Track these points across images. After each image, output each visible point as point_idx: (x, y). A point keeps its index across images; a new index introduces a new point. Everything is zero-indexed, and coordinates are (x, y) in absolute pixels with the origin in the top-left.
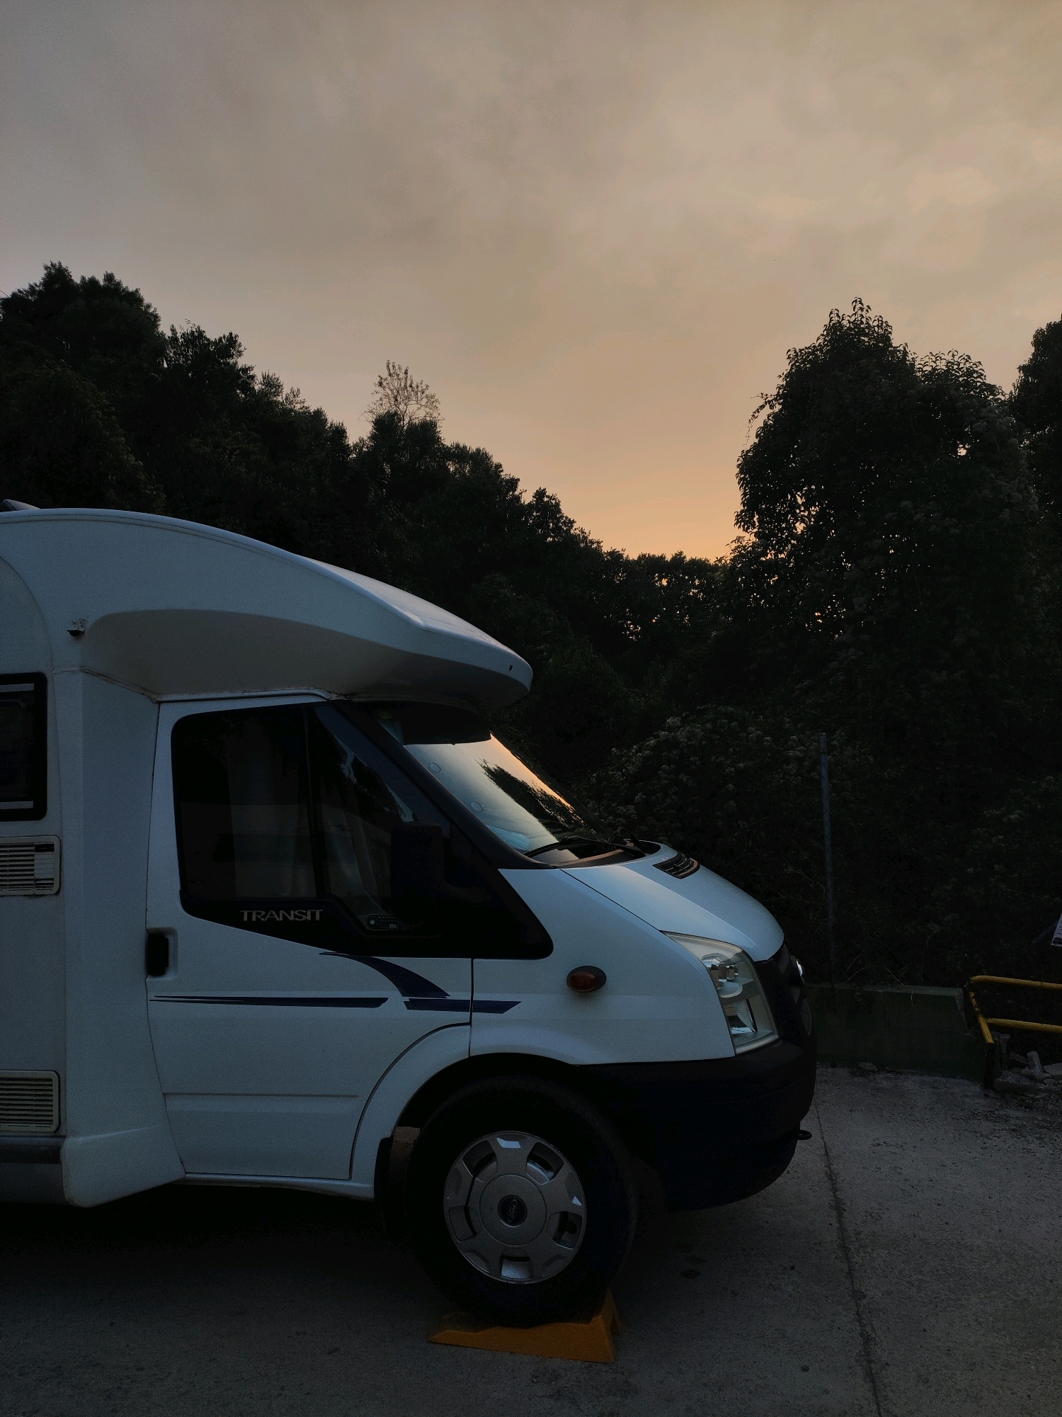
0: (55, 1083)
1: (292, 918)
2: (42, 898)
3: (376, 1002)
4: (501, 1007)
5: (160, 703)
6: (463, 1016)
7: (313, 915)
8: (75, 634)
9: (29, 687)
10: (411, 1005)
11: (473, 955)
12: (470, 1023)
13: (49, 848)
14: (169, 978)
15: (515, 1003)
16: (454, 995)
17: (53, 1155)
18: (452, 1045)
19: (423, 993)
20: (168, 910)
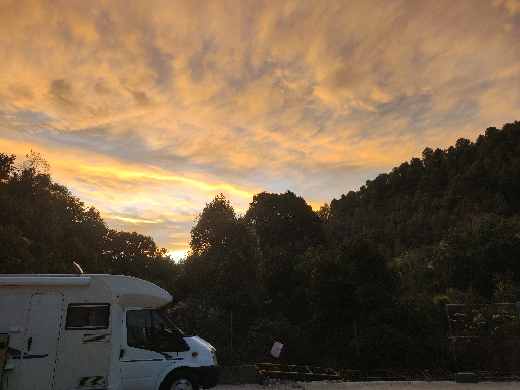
0: (106, 377)
1: (148, 346)
2: (106, 343)
3: (162, 360)
4: (182, 359)
5: (124, 308)
6: (176, 361)
7: (152, 345)
8: (118, 297)
9: (107, 306)
10: (167, 360)
11: (177, 351)
12: (177, 362)
13: (109, 334)
14: (123, 358)
15: (184, 358)
16: (174, 358)
18: (174, 366)
19: (169, 358)
20: (125, 345)
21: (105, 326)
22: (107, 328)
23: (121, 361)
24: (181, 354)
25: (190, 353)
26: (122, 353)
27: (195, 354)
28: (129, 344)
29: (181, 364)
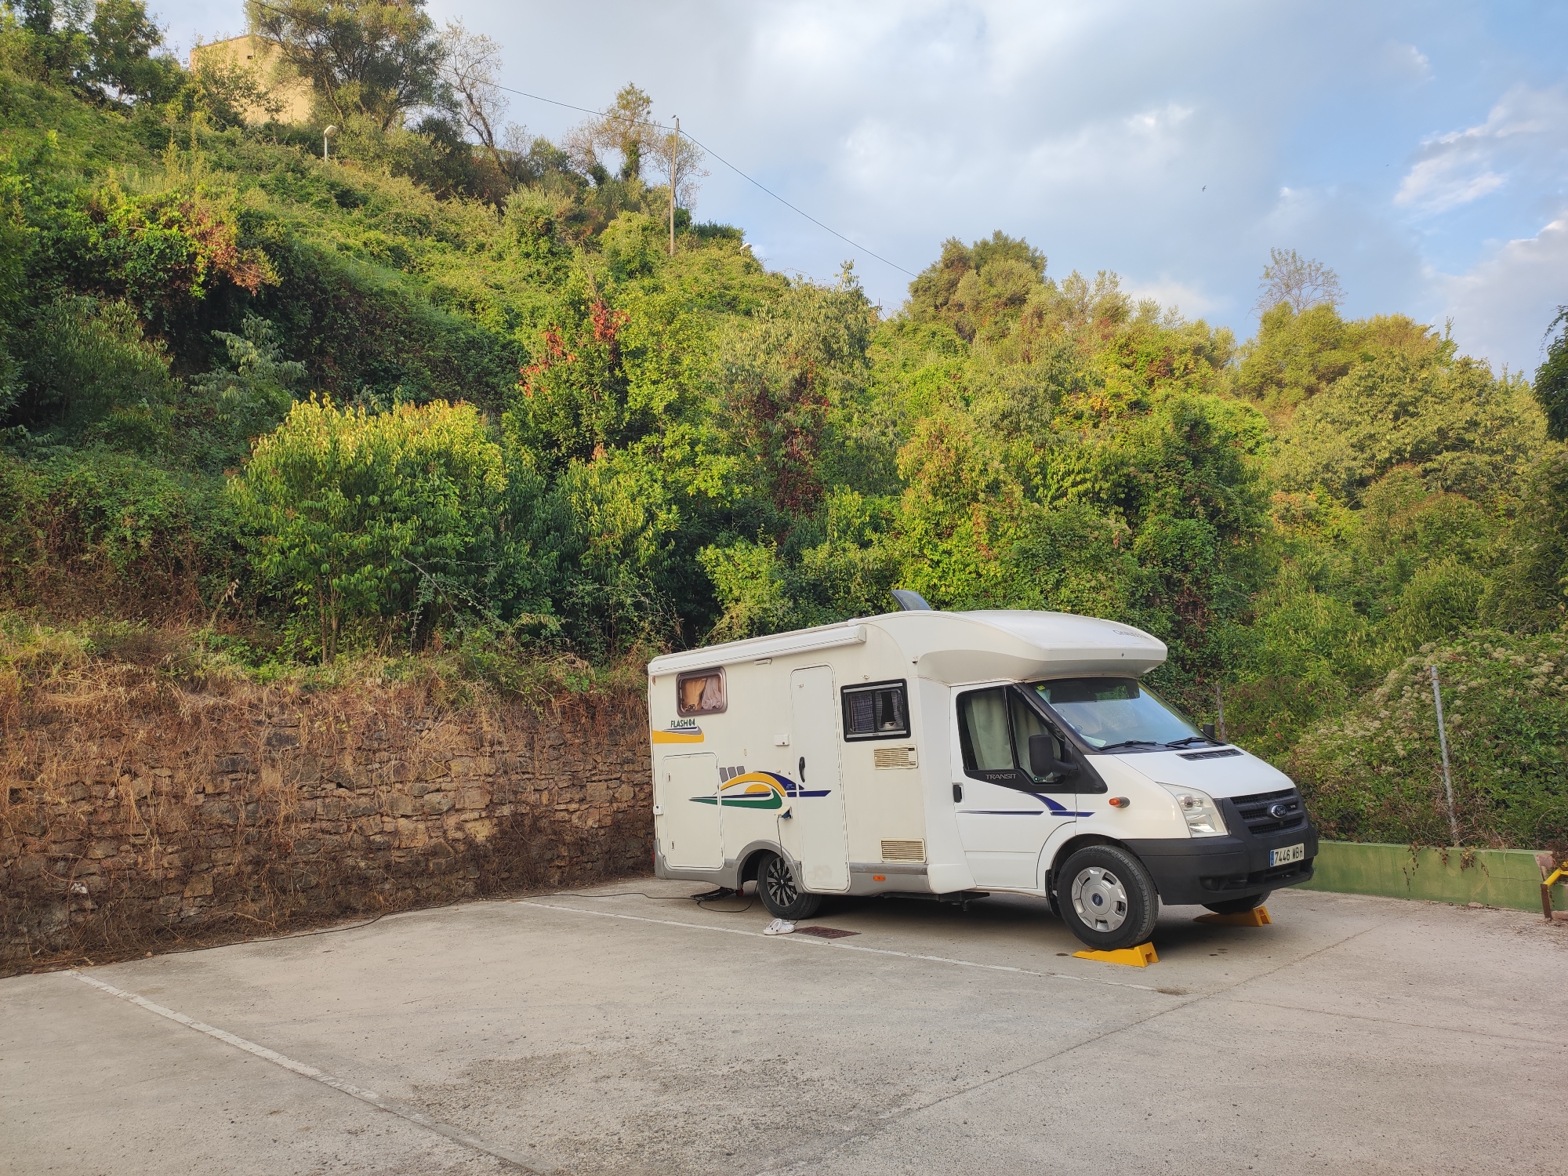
0: (923, 844)
1: (1005, 777)
2: (913, 770)
3: (1039, 813)
4: (1087, 814)
5: (950, 688)
6: (1072, 819)
7: (1013, 776)
8: (915, 662)
9: (901, 684)
10: (1054, 814)
11: (1075, 792)
12: (1075, 822)
14: (962, 803)
15: (1092, 813)
16: (1069, 810)
17: (925, 872)
18: (1070, 831)
19: (1057, 809)
21: (905, 732)
22: (908, 735)
23: (957, 810)
26: (957, 792)
27: (1122, 804)
28: (969, 772)
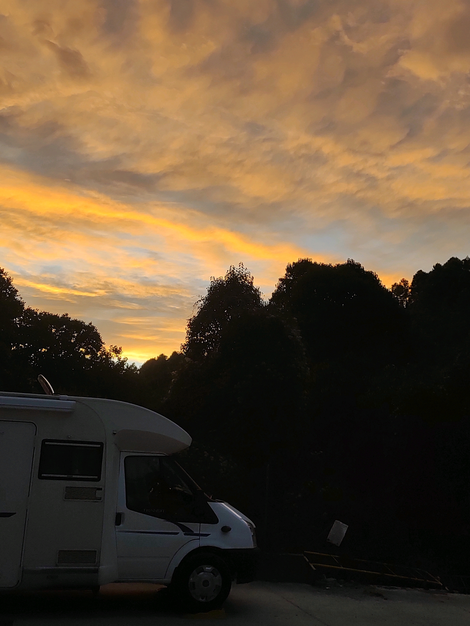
0: (97, 552)
1: (156, 512)
2: (97, 503)
3: (176, 533)
4: (207, 535)
5: (121, 451)
6: (198, 537)
7: (162, 511)
8: (115, 434)
9: (99, 446)
10: (185, 534)
11: (200, 523)
12: (199, 539)
13: (101, 489)
14: (121, 526)
15: (210, 534)
16: (195, 532)
17: (97, 571)
18: (195, 544)
19: (188, 532)
20: (123, 508)
21: (96, 477)
22: (99, 480)
23: (117, 530)
24: (205, 528)
25: (219, 526)
26: (119, 519)
27: (226, 530)
28: (129, 506)
29: (205, 542)
